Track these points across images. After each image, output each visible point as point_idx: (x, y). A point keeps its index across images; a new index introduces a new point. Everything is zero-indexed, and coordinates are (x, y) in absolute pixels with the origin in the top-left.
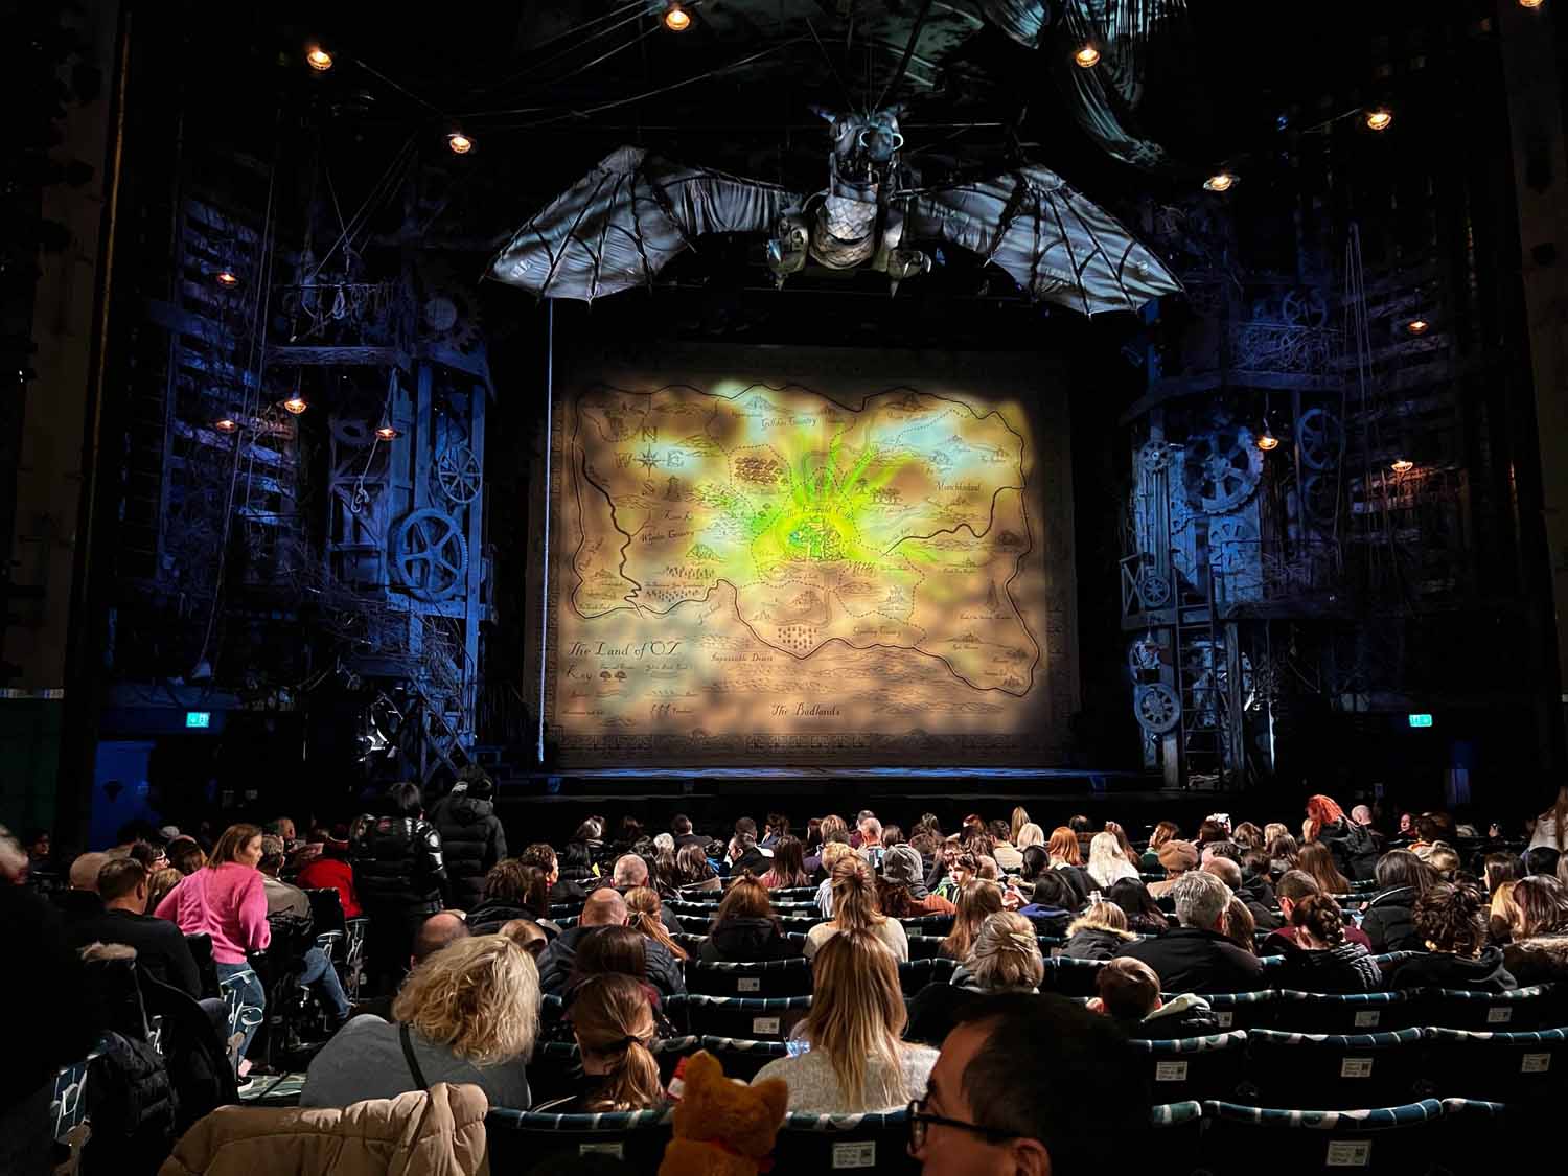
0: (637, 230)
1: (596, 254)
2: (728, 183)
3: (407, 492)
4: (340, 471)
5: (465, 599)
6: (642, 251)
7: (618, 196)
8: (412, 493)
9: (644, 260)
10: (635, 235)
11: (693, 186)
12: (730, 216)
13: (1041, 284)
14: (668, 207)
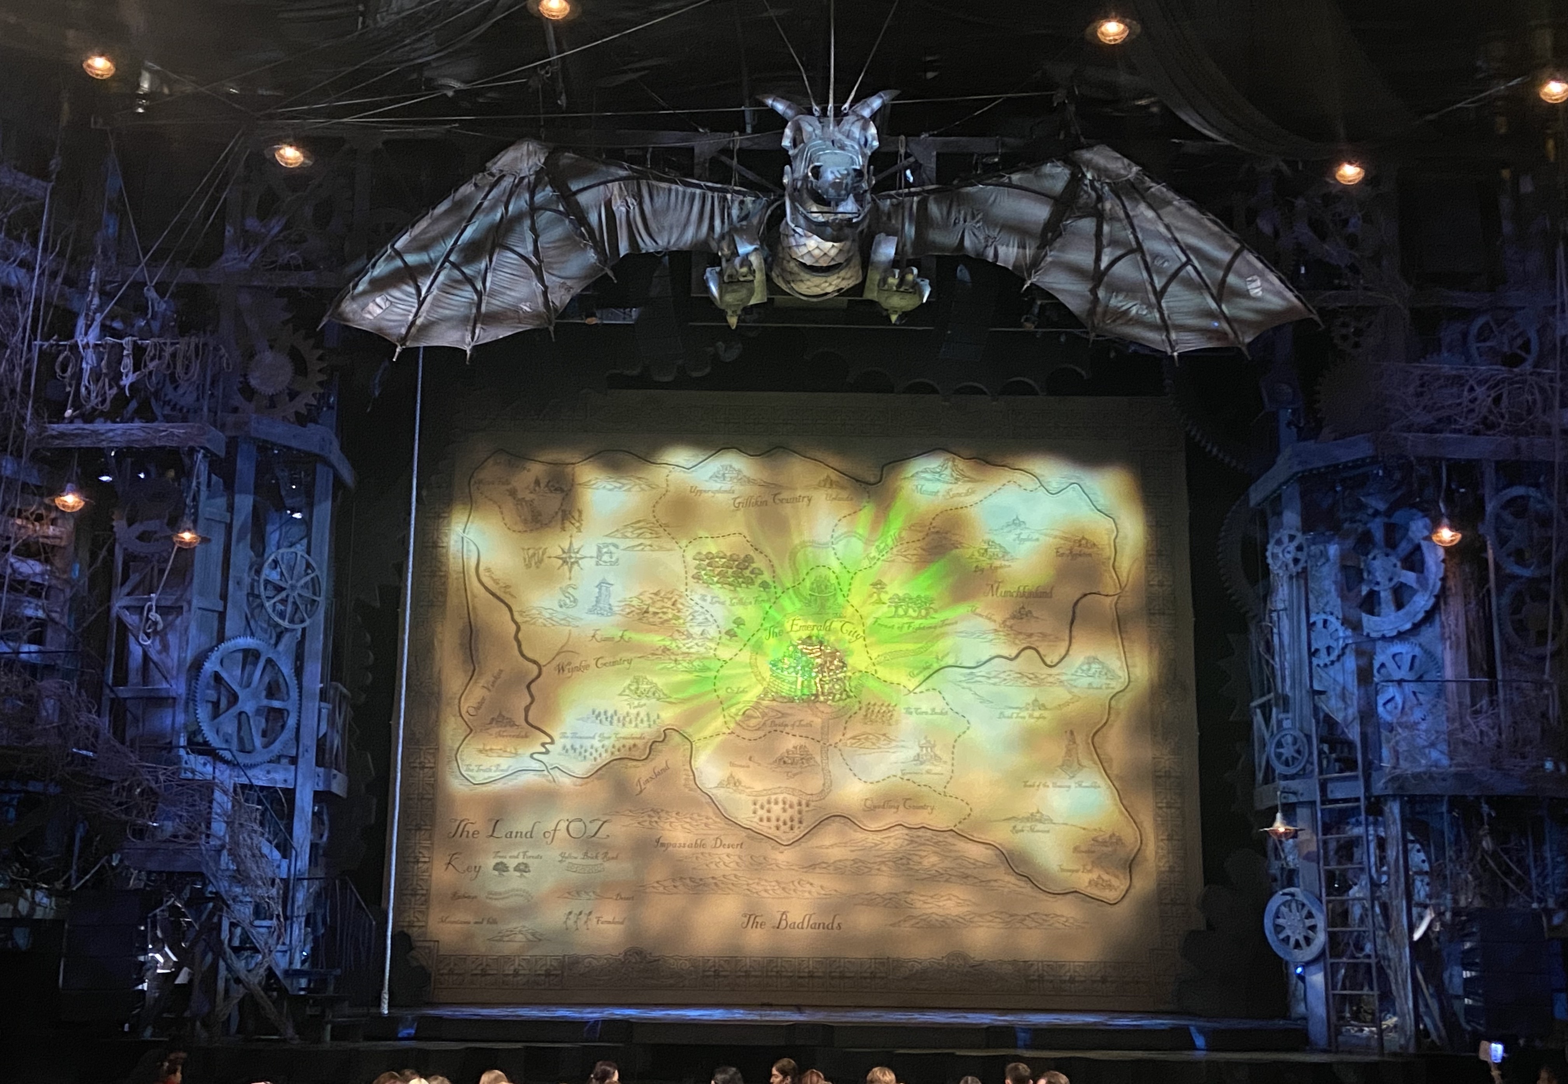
0: (536, 252)
1: (479, 286)
2: (664, 185)
3: (216, 615)
4: (126, 589)
5: (294, 761)
6: (541, 280)
7: (511, 208)
8: (222, 616)
9: (545, 293)
10: (534, 260)
11: (616, 192)
12: (667, 231)
13: (1105, 312)
14: (581, 219)
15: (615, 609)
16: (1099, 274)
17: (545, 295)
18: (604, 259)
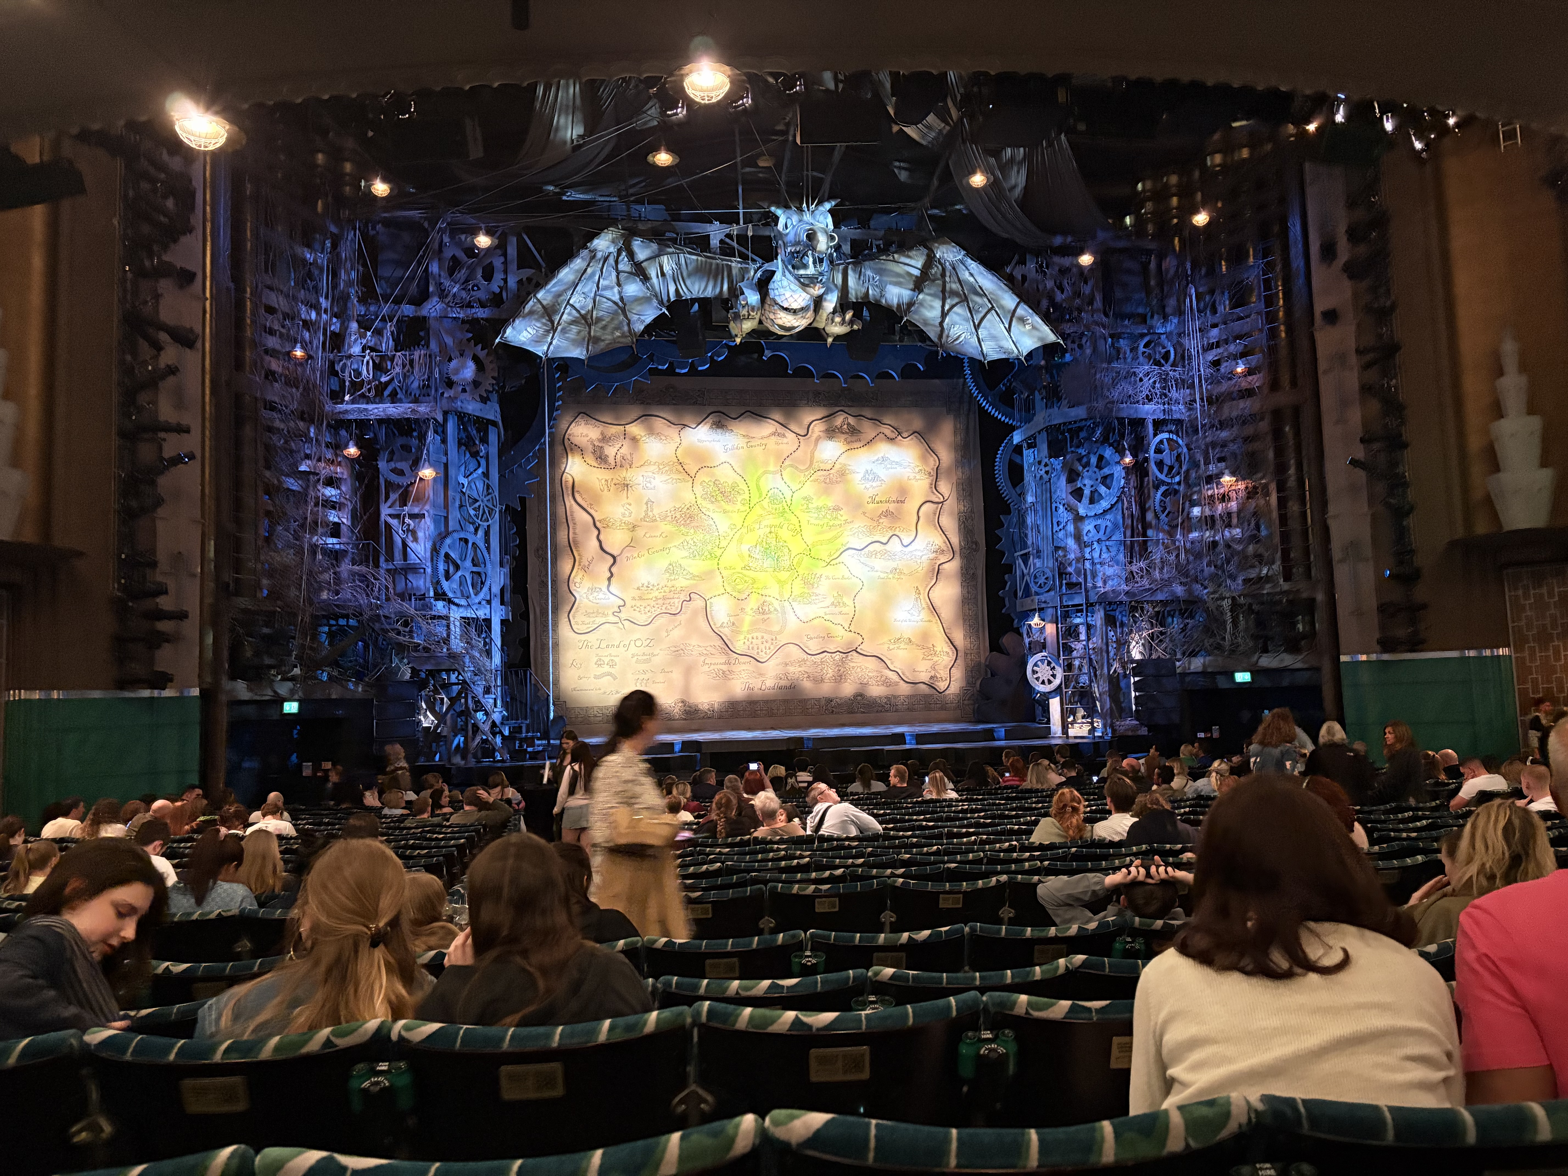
0: (622, 299)
2: (693, 257)
3: (443, 520)
4: (389, 503)
5: (489, 602)
6: (626, 316)
8: (446, 518)
11: (666, 261)
12: (696, 287)
13: (948, 336)
14: (646, 278)
16: (944, 315)
17: (629, 324)
18: (661, 303)
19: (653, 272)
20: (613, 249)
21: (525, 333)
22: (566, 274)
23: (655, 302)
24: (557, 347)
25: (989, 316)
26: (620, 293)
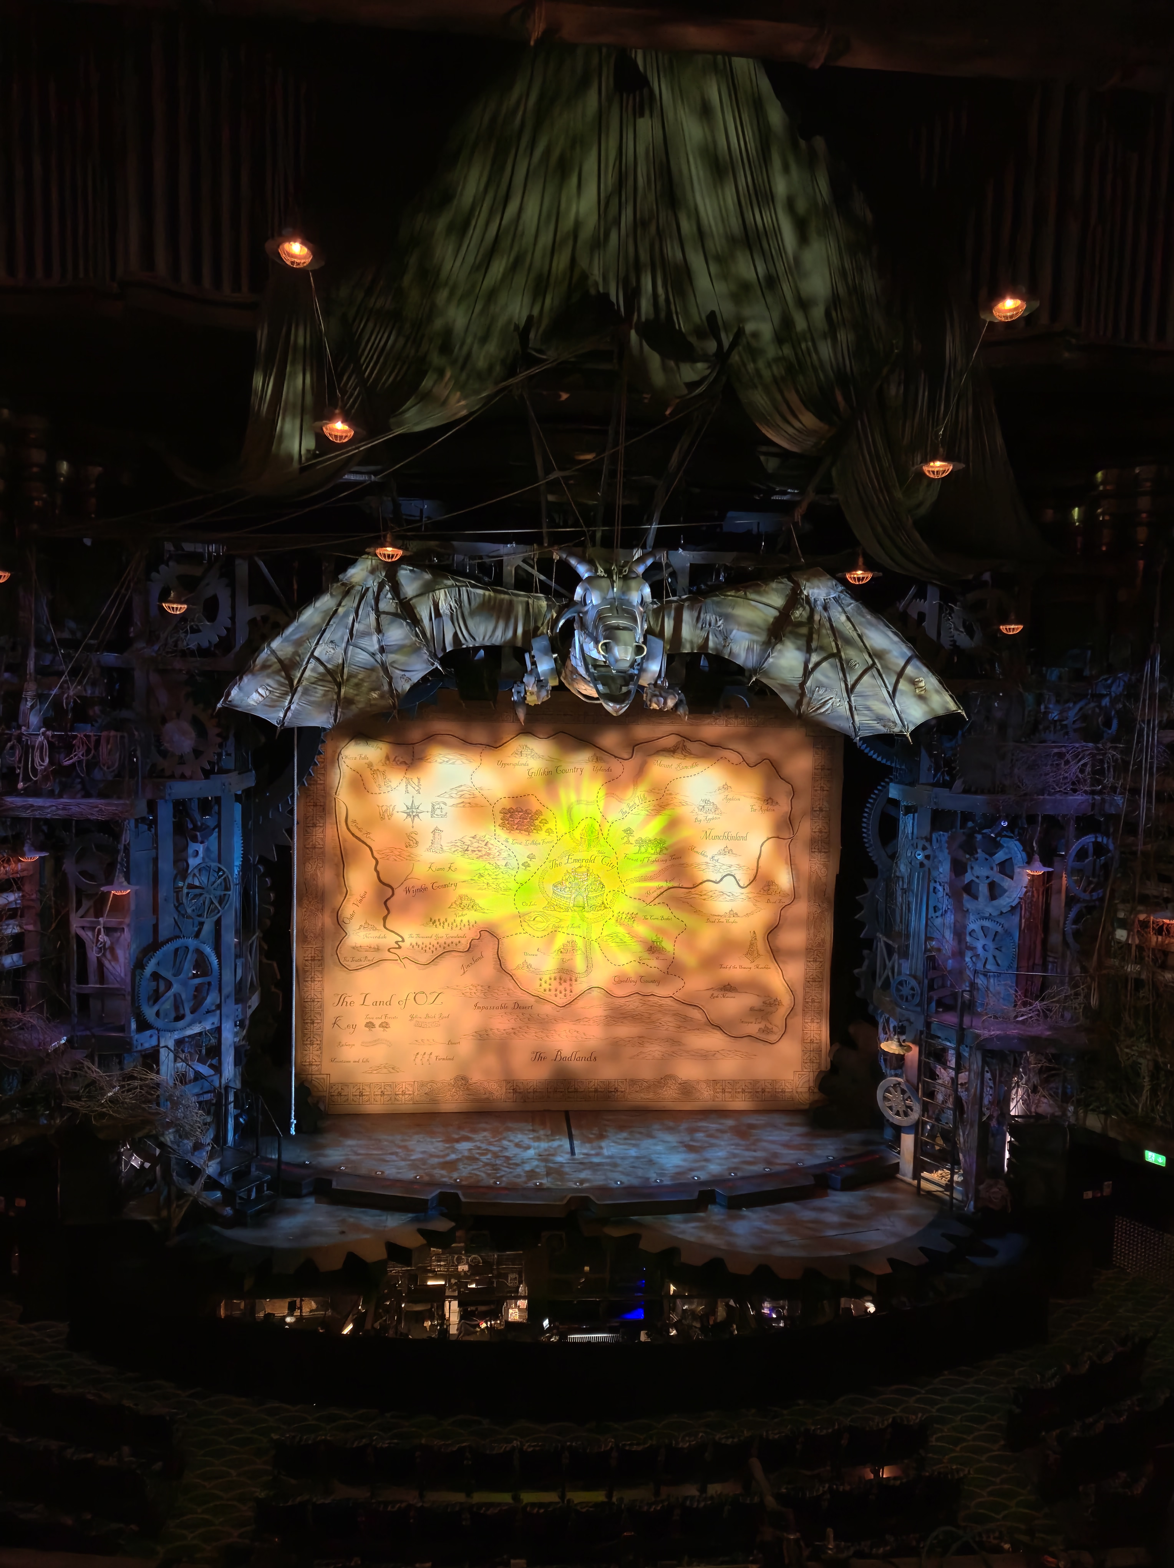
1: (338, 678)
5: (219, 1007)
11: (442, 597)
12: (482, 629)
13: (809, 704)
14: (415, 621)
15: (444, 848)
16: (807, 673)
17: (390, 684)
18: (434, 655)
19: (424, 612)
20: (373, 584)
21: (255, 696)
22: (310, 615)
23: (425, 654)
24: (297, 714)
25: (866, 678)
26: (379, 641)
